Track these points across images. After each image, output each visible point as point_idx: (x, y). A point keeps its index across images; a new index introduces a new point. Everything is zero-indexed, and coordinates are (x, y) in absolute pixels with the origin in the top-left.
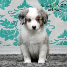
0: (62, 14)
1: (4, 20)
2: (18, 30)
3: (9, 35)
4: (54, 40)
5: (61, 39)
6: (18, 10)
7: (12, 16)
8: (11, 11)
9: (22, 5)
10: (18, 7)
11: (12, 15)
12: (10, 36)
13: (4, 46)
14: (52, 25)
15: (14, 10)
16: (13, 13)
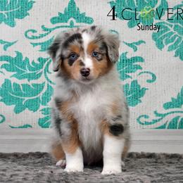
0: (178, 41)
1: (14, 56)
2: (52, 85)
3: (26, 99)
4: (152, 112)
5: (173, 112)
6: (54, 29)
7: (37, 44)
8: (34, 31)
9: (63, 13)
10: (54, 20)
11: (35, 41)
12: (30, 100)
13: (12, 127)
14: (147, 72)
15: (43, 26)
16: (39, 37)
